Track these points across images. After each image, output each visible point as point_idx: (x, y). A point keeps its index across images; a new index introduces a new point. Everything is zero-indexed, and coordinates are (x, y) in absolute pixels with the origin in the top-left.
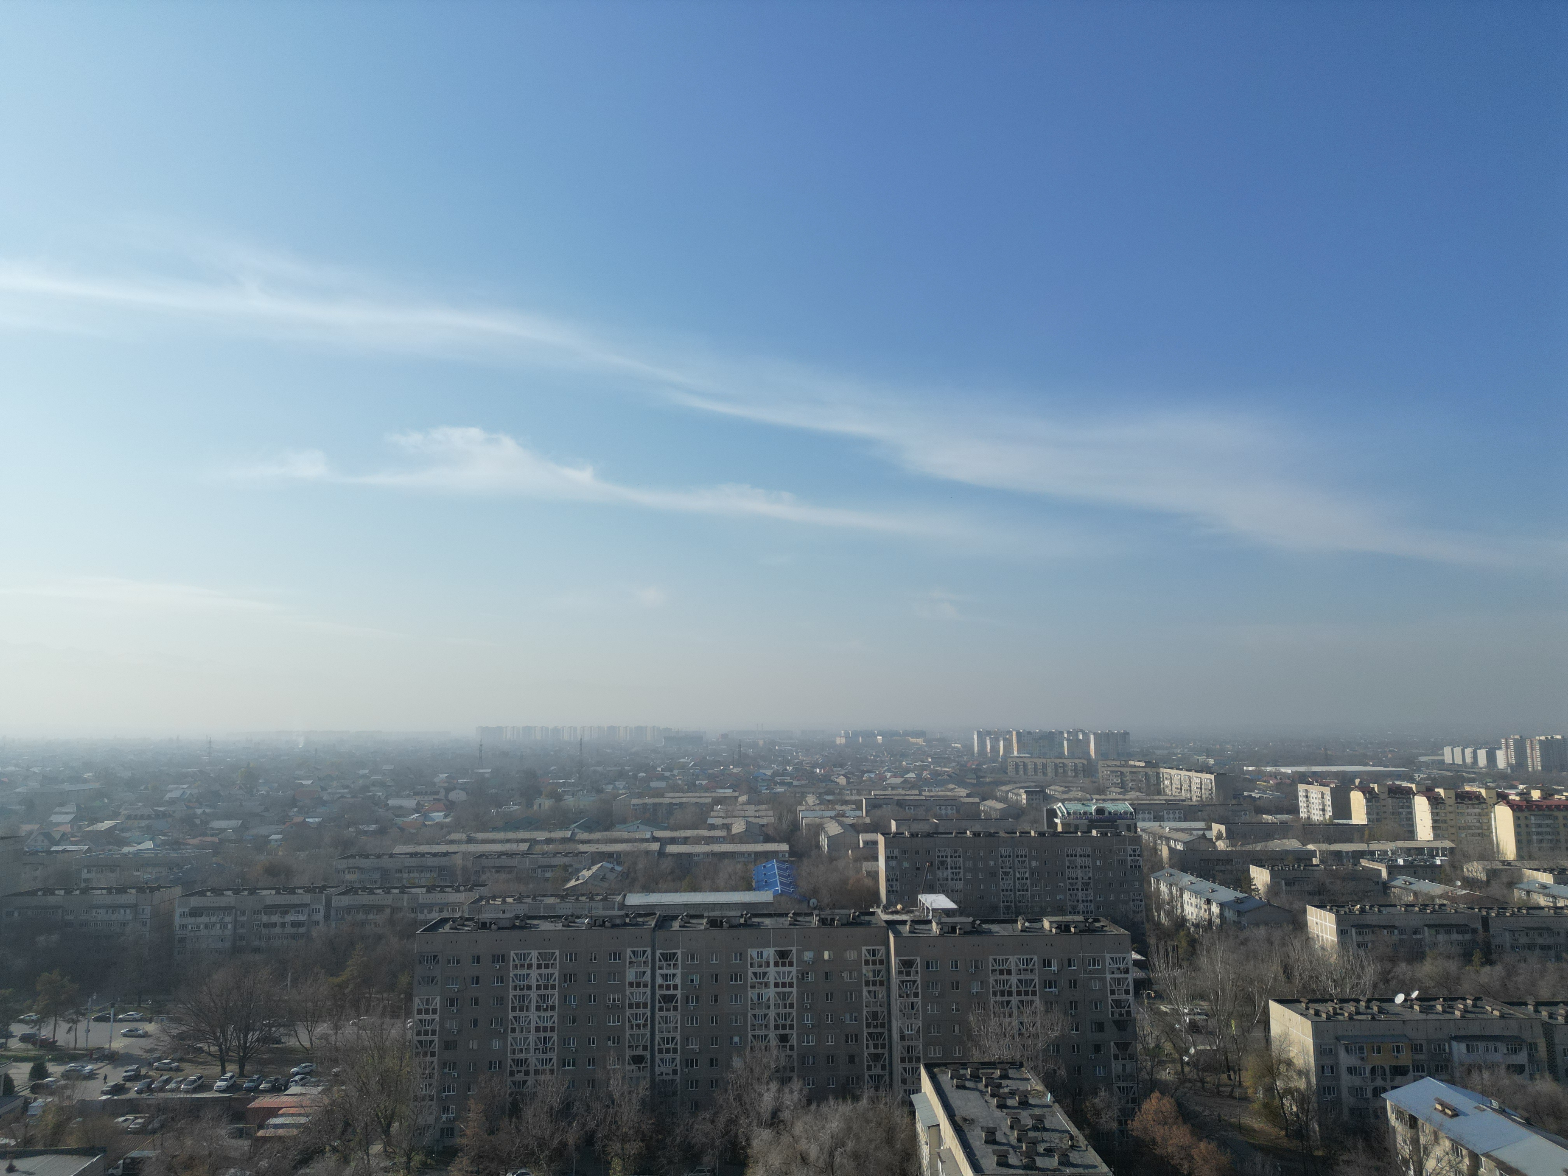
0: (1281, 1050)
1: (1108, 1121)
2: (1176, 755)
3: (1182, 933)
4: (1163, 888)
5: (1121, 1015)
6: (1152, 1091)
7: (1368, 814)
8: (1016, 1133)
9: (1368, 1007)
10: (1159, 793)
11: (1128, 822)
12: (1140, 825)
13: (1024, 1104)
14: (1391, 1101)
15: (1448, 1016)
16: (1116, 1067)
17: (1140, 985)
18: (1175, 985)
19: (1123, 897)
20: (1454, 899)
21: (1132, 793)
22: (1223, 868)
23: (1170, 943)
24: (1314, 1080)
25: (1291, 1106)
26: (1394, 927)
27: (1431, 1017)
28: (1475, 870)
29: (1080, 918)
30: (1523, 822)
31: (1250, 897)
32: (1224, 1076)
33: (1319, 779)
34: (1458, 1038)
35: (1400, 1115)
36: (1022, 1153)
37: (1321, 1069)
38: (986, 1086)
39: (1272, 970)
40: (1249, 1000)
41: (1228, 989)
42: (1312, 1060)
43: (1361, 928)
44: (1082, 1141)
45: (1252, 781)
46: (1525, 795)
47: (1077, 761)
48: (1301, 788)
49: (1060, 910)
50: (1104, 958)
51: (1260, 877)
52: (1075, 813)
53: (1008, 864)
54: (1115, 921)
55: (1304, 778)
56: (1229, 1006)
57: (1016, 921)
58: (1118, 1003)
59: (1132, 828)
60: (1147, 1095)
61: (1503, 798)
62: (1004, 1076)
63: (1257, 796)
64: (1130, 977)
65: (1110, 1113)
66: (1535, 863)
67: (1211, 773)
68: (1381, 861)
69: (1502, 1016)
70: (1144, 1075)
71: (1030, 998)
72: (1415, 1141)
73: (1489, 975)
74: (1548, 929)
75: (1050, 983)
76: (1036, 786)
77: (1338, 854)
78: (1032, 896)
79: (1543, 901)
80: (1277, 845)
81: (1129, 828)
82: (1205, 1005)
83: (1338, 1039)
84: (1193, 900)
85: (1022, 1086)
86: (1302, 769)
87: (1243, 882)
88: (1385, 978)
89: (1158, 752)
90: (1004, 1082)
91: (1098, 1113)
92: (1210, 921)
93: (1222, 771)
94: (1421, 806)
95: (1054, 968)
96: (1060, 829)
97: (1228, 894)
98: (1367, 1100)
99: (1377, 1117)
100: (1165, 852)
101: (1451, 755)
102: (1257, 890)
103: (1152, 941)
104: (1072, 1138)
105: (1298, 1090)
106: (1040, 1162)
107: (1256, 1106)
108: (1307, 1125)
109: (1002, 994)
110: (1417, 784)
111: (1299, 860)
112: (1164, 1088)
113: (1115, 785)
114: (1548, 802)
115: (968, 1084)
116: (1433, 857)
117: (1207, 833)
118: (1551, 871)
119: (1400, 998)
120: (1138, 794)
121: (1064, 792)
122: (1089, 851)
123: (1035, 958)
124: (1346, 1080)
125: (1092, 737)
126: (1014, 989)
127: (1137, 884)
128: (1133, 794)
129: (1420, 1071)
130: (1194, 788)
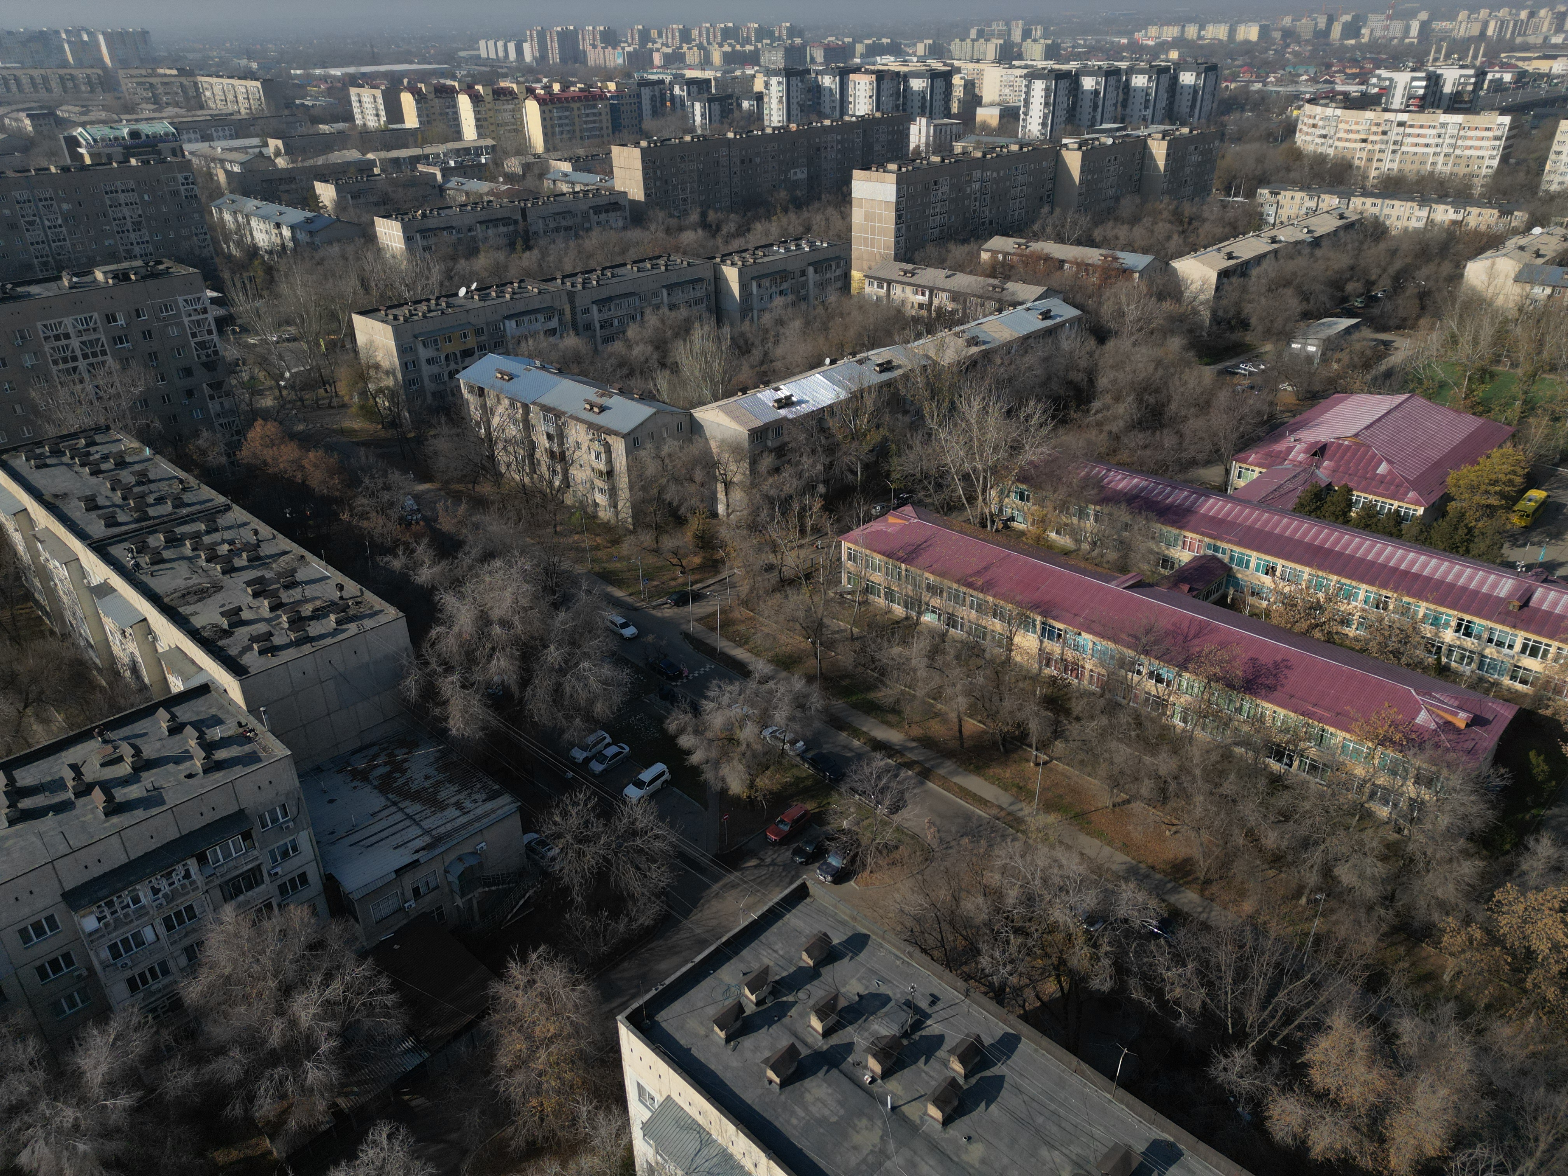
0: (369, 357)
1: (216, 457)
2: (212, 59)
3: (256, 262)
4: (227, 217)
5: (208, 356)
6: (255, 420)
7: (419, 116)
8: (119, 493)
9: (437, 304)
10: (201, 107)
11: (173, 145)
12: (187, 148)
13: (121, 464)
14: (463, 379)
15: (501, 300)
16: (214, 407)
17: (222, 323)
18: (259, 316)
19: (184, 232)
20: (498, 195)
21: (170, 109)
22: (287, 187)
23: (245, 275)
24: (400, 376)
25: (383, 403)
26: (452, 227)
27: (488, 303)
28: (513, 165)
29: (139, 263)
30: (547, 115)
31: (320, 216)
32: (322, 391)
33: (369, 80)
34: (509, 317)
35: (471, 388)
36: (131, 510)
37: (405, 365)
38: (72, 458)
39: (350, 285)
40: (333, 317)
41: (312, 310)
42: (396, 360)
43: (425, 232)
44: (192, 481)
45: (302, 87)
46: (548, 88)
47: (89, 71)
48: (353, 91)
49: (112, 257)
50: (176, 302)
51: (326, 193)
52: (103, 140)
53: (30, 212)
54: (180, 261)
55: (354, 81)
56: (315, 327)
57: (60, 278)
58: (202, 345)
59: (177, 152)
60: (250, 423)
61: (531, 92)
62: (92, 443)
63: (310, 104)
64: (210, 317)
65: (216, 450)
66: (558, 154)
67: (257, 80)
68: (435, 165)
69: (540, 293)
70: (244, 407)
71: (100, 358)
72: (484, 406)
73: (529, 259)
74: (569, 212)
75: (120, 339)
76: (41, 108)
77: (396, 161)
78: (73, 245)
79: (565, 188)
80: (338, 157)
81: (174, 153)
82: (292, 330)
83: (416, 337)
84: (262, 226)
85: (114, 448)
86: (351, 70)
87: (309, 200)
88: (449, 275)
89: (190, 56)
90: (92, 449)
91: (204, 453)
92: (283, 246)
93: (268, 77)
94: (464, 103)
95: (121, 322)
96: (88, 161)
97: (297, 215)
98: (444, 383)
99: (453, 395)
100: (222, 177)
101: (487, 49)
102: (325, 207)
103: (226, 275)
104: (181, 481)
105: (388, 388)
106: (152, 512)
107: (354, 410)
108: (399, 414)
109: (65, 360)
110: (460, 82)
111: (361, 171)
112: (266, 415)
113: (147, 100)
114: (566, 95)
115: (48, 461)
116: (479, 156)
117: (264, 150)
118: (570, 160)
119: (462, 291)
120: (177, 110)
121: (82, 114)
122: (132, 184)
123: (96, 315)
124: (426, 370)
125: (101, 38)
126: (78, 353)
127: (196, 216)
128: (170, 111)
129: (483, 349)
130: (240, 98)
